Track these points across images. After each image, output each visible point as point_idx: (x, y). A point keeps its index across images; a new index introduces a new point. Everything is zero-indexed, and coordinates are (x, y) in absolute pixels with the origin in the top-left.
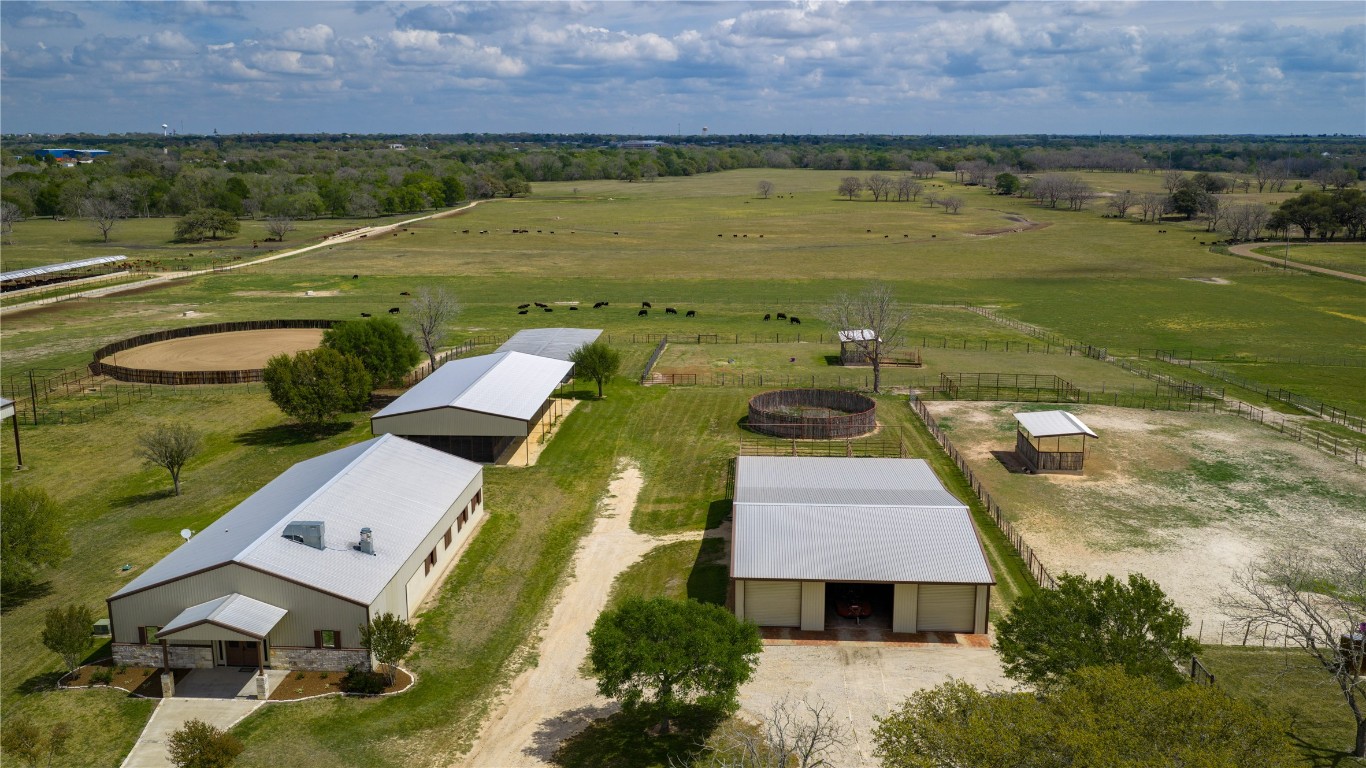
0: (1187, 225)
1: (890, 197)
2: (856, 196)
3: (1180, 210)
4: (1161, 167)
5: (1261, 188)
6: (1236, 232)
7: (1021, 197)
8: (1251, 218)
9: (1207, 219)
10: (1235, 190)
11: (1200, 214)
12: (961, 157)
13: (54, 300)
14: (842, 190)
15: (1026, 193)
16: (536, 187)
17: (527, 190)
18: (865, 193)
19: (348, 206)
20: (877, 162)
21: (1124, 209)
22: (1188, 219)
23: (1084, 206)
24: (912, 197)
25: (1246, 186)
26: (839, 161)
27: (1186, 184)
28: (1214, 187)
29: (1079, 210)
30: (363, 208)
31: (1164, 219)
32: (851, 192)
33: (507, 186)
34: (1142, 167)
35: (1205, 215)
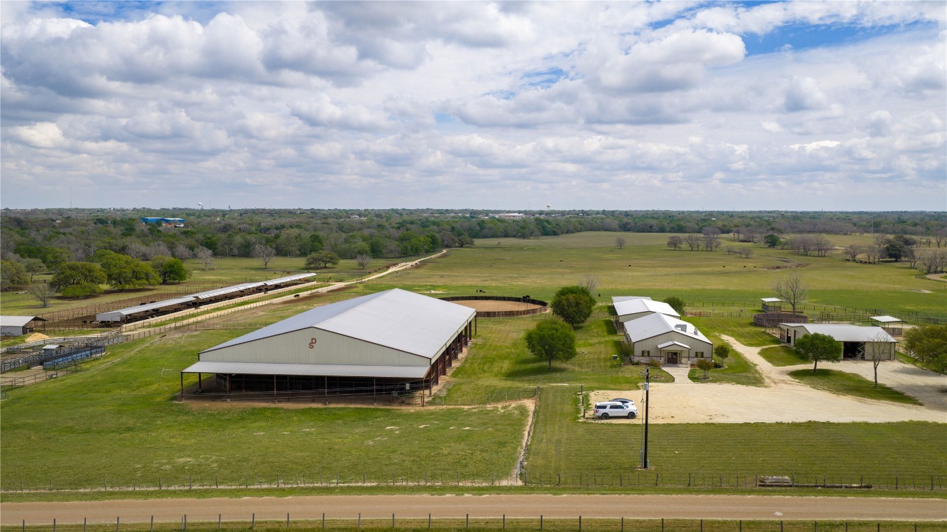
0: (897, 264)
1: (700, 248)
2: (679, 247)
3: (891, 256)
4: (868, 232)
5: (939, 244)
6: (930, 267)
7: (783, 249)
8: (938, 260)
9: (908, 261)
10: (922, 246)
11: (903, 259)
12: (733, 225)
13: (309, 292)
14: (669, 244)
15: (786, 247)
16: (478, 242)
17: (472, 243)
18: (684, 246)
19: (384, 251)
20: (676, 228)
21: (855, 256)
22: (896, 261)
23: (826, 254)
24: (714, 249)
25: (929, 243)
26: (651, 227)
27: (889, 241)
28: (907, 242)
29: (825, 256)
30: (392, 252)
31: (881, 261)
32: (675, 245)
33: (460, 241)
34: (853, 231)
35: (906, 259)
